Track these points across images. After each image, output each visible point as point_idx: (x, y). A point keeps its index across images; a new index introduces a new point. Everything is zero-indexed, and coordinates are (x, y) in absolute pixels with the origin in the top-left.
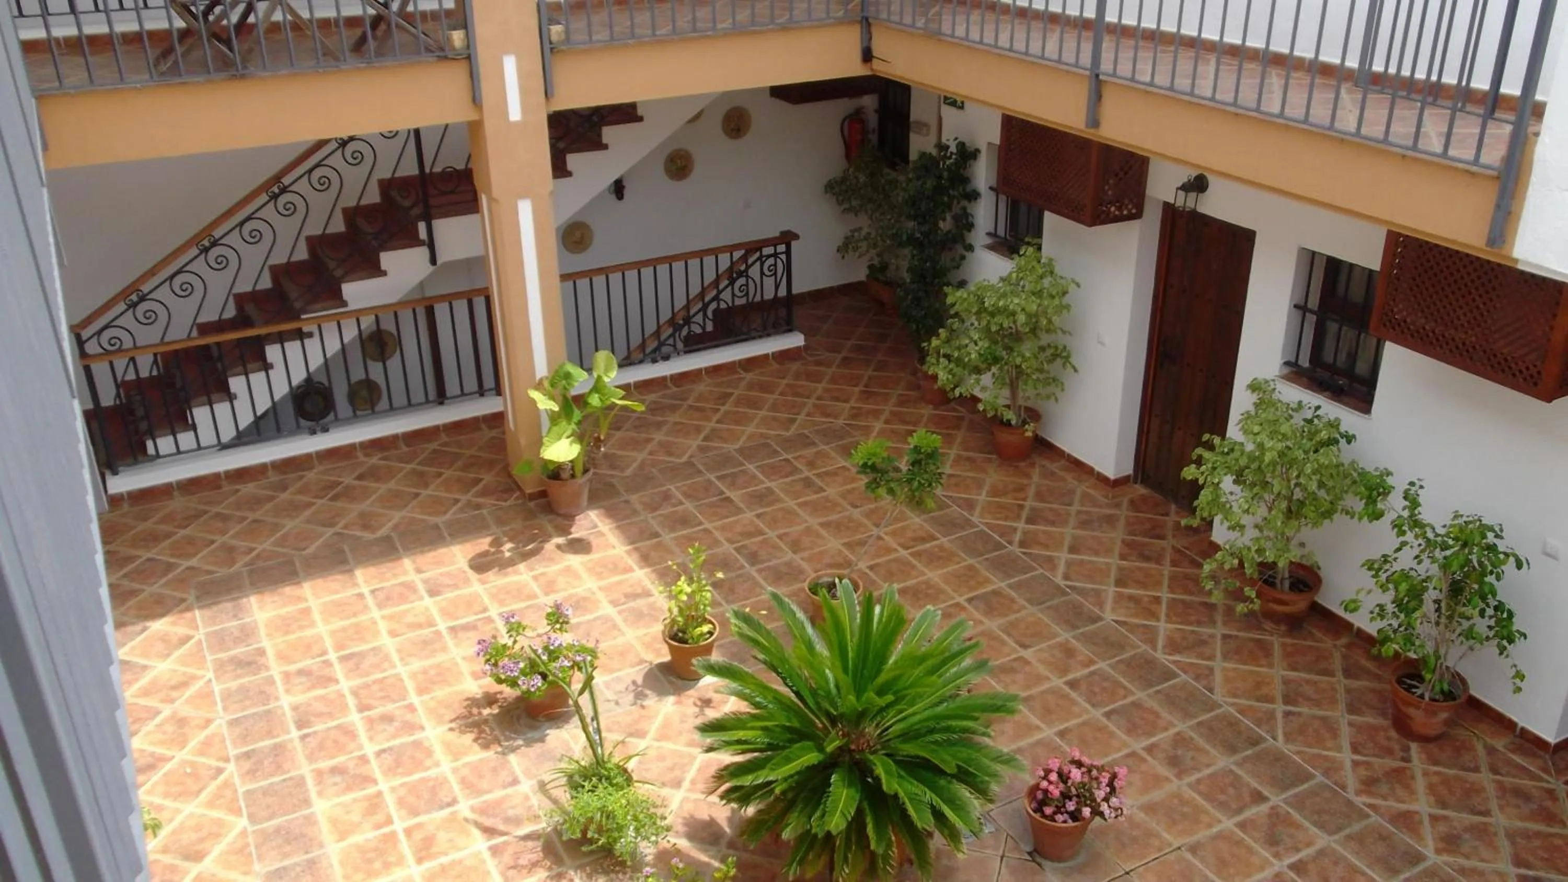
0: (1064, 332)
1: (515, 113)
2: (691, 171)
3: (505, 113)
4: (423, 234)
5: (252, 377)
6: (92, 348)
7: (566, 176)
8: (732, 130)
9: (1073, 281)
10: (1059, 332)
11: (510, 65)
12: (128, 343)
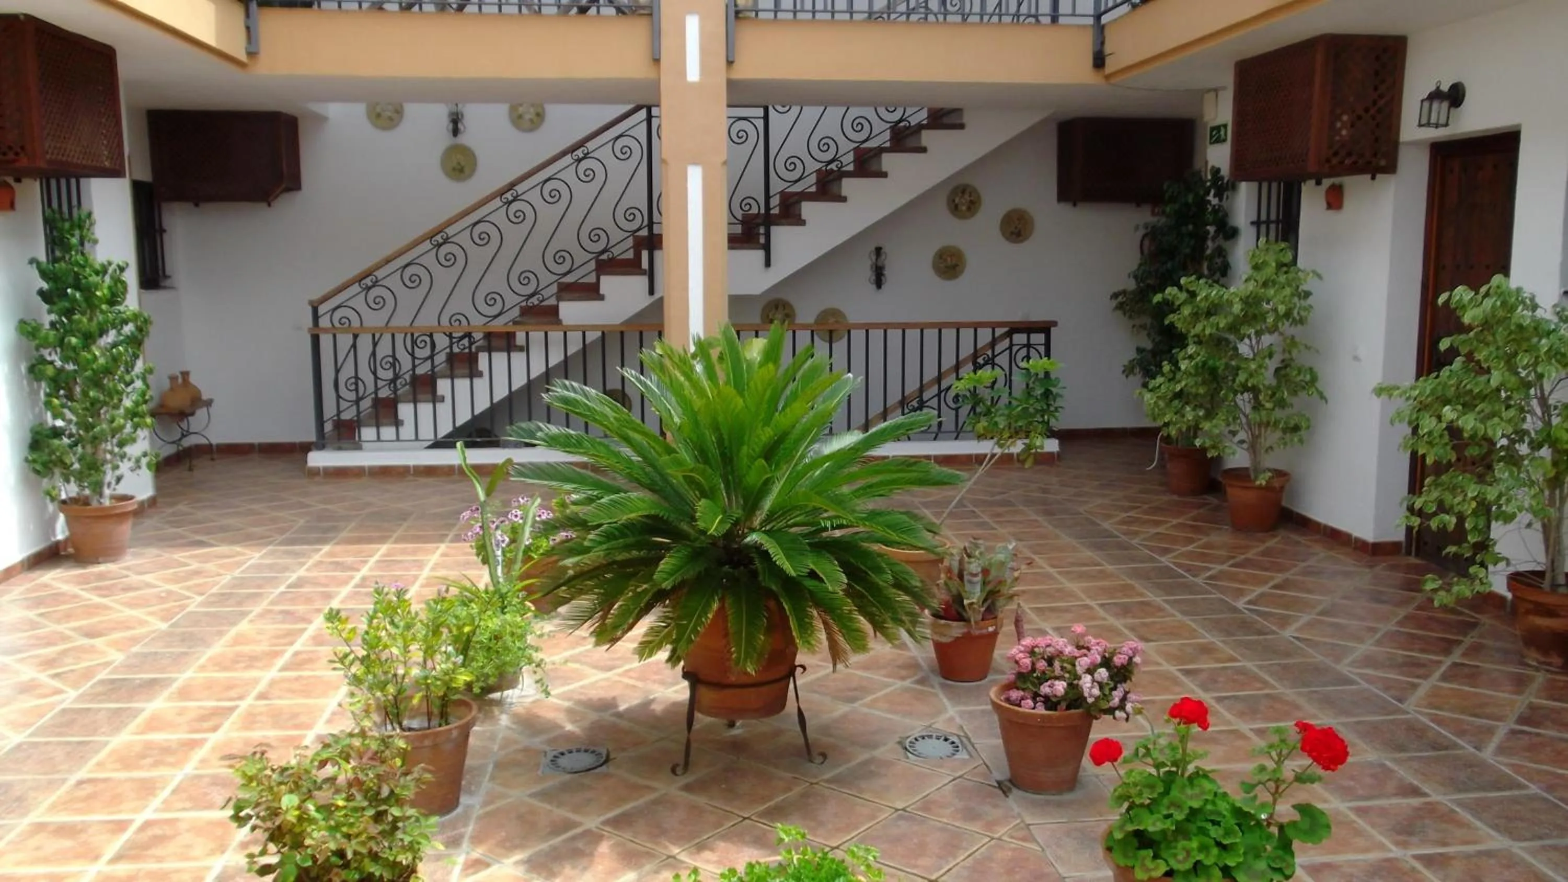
0: (1307, 347)
1: (693, 73)
2: (962, 272)
3: (683, 72)
4: (645, 264)
5: (458, 382)
6: (324, 322)
7: (797, 224)
8: (1012, 233)
9: (1314, 272)
10: (1302, 348)
11: (692, 25)
12: (356, 323)
